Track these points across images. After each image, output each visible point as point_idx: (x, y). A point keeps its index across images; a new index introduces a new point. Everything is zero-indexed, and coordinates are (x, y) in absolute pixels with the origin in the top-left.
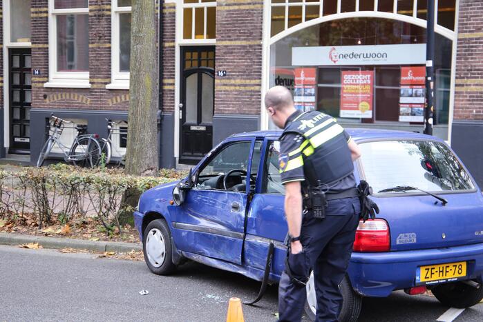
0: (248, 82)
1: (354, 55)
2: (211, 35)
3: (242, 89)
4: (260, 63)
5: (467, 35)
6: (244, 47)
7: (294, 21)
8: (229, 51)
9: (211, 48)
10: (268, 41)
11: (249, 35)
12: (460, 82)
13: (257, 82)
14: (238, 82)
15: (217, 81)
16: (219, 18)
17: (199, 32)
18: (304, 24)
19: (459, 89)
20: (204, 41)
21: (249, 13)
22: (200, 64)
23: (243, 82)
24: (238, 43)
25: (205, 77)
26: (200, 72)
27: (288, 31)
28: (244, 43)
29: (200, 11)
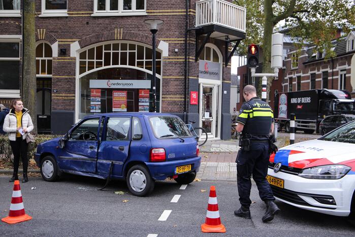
0: (69, 95)
1: (118, 84)
2: (49, 73)
3: (66, 98)
4: (75, 86)
5: (166, 77)
6: (67, 79)
7: (91, 68)
8: (59, 80)
9: (50, 79)
10: (78, 76)
11: (69, 74)
12: (164, 96)
13: (73, 95)
14: (64, 95)
15: (53, 95)
16: (53, 65)
17: (43, 71)
18: (95, 70)
19: (163, 99)
20: (46, 75)
21: (69, 63)
22: (43, 86)
23: (66, 95)
24: (64, 77)
25: (47, 93)
26: (44, 90)
27: (87, 72)
28: (66, 77)
29: (43, 61)
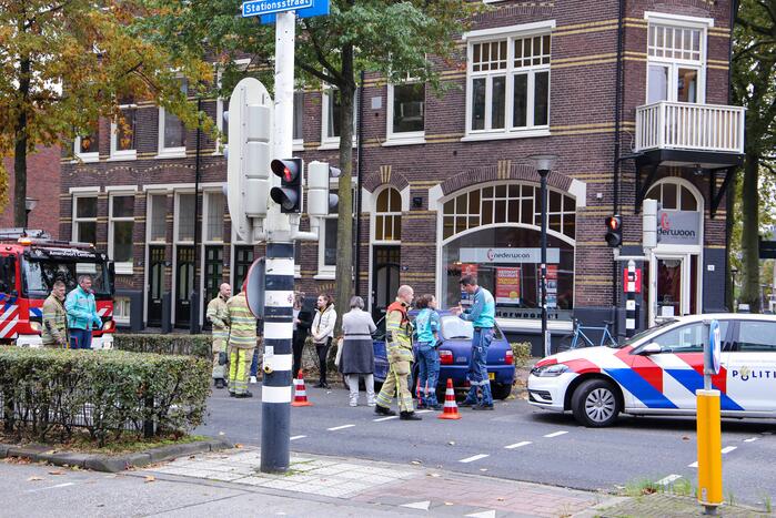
0: (425, 275)
1: (506, 256)
2: (397, 238)
3: (421, 280)
4: (435, 260)
5: (582, 244)
6: (421, 247)
7: (461, 228)
8: (411, 250)
9: (398, 247)
10: (441, 243)
11: (426, 239)
12: (578, 277)
13: (432, 274)
14: (417, 274)
15: (401, 274)
16: (403, 224)
17: (388, 235)
18: (468, 231)
19: (579, 283)
20: (392, 242)
21: (426, 221)
22: (388, 260)
23: (421, 275)
24: (417, 244)
25: (393, 270)
26: (388, 266)
27: (456, 236)
28: (422, 244)
29: (389, 218)
